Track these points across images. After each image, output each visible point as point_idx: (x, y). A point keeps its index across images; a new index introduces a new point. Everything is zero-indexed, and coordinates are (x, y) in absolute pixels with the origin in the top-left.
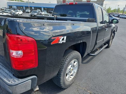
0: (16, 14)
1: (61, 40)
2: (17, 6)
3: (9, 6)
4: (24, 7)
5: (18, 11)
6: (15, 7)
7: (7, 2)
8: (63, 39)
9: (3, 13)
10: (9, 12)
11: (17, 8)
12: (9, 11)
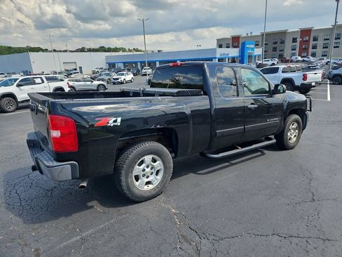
0: (119, 80)
1: (111, 122)
2: (124, 63)
3: (109, 64)
4: (139, 64)
5: (123, 74)
6: (121, 66)
7: (106, 56)
8: (115, 121)
9: (92, 82)
10: (107, 78)
11: (125, 66)
12: (107, 75)
